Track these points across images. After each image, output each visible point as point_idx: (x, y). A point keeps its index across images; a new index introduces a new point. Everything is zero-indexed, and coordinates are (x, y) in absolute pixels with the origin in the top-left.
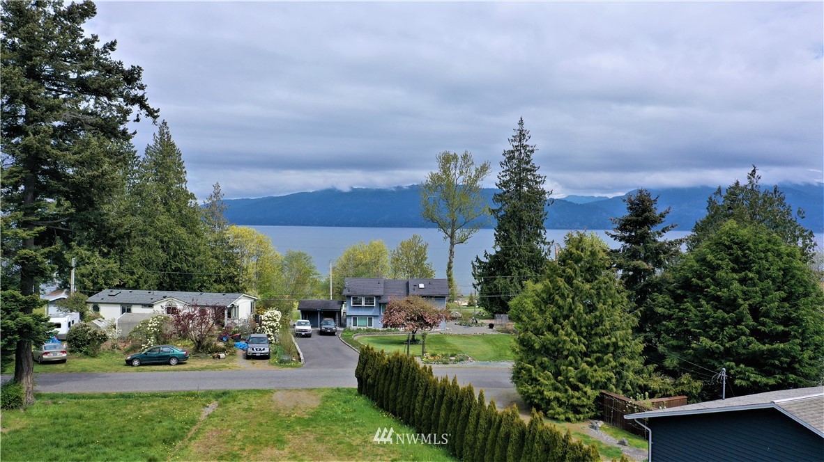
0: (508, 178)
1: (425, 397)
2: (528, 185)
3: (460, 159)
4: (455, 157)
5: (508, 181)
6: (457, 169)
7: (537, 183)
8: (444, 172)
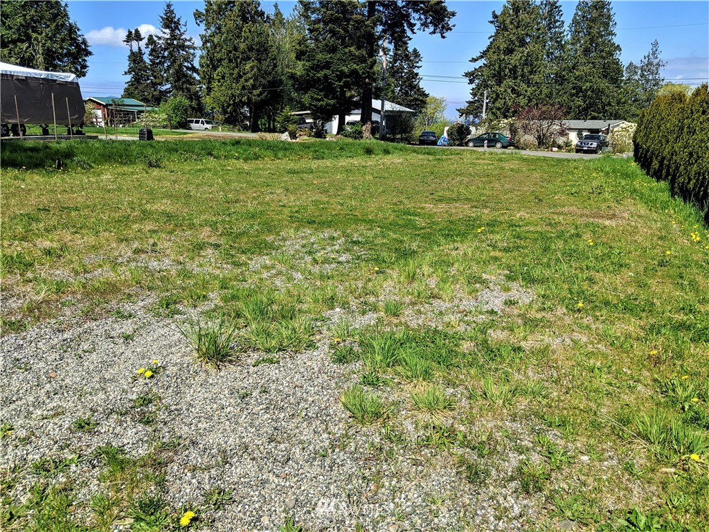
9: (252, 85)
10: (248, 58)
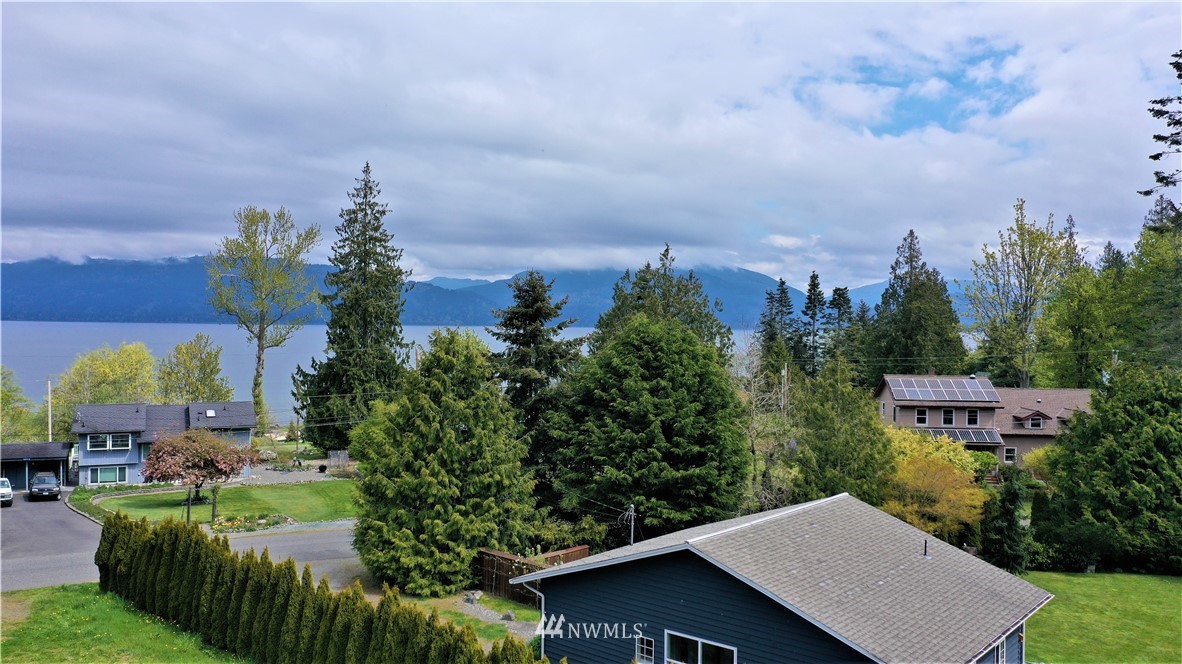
0: (347, 250)
1: (216, 585)
2: (376, 261)
3: (273, 219)
4: (264, 216)
5: (347, 255)
6: (269, 233)
7: (389, 258)
8: (248, 238)
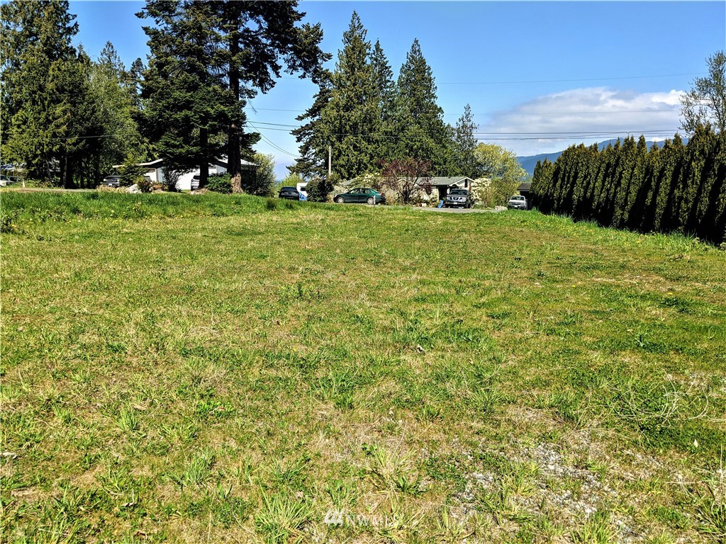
9: (66, 132)
10: (58, 101)
